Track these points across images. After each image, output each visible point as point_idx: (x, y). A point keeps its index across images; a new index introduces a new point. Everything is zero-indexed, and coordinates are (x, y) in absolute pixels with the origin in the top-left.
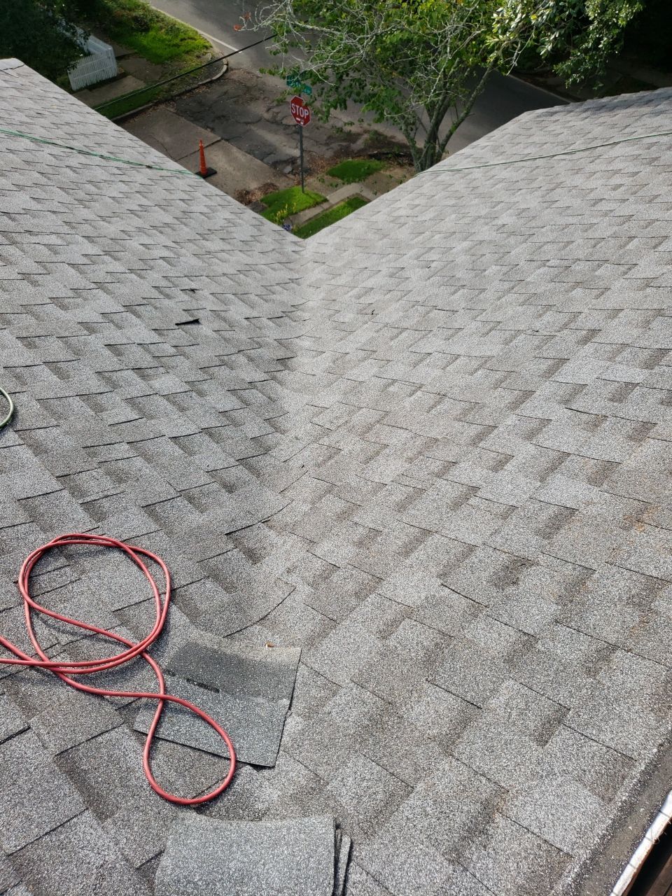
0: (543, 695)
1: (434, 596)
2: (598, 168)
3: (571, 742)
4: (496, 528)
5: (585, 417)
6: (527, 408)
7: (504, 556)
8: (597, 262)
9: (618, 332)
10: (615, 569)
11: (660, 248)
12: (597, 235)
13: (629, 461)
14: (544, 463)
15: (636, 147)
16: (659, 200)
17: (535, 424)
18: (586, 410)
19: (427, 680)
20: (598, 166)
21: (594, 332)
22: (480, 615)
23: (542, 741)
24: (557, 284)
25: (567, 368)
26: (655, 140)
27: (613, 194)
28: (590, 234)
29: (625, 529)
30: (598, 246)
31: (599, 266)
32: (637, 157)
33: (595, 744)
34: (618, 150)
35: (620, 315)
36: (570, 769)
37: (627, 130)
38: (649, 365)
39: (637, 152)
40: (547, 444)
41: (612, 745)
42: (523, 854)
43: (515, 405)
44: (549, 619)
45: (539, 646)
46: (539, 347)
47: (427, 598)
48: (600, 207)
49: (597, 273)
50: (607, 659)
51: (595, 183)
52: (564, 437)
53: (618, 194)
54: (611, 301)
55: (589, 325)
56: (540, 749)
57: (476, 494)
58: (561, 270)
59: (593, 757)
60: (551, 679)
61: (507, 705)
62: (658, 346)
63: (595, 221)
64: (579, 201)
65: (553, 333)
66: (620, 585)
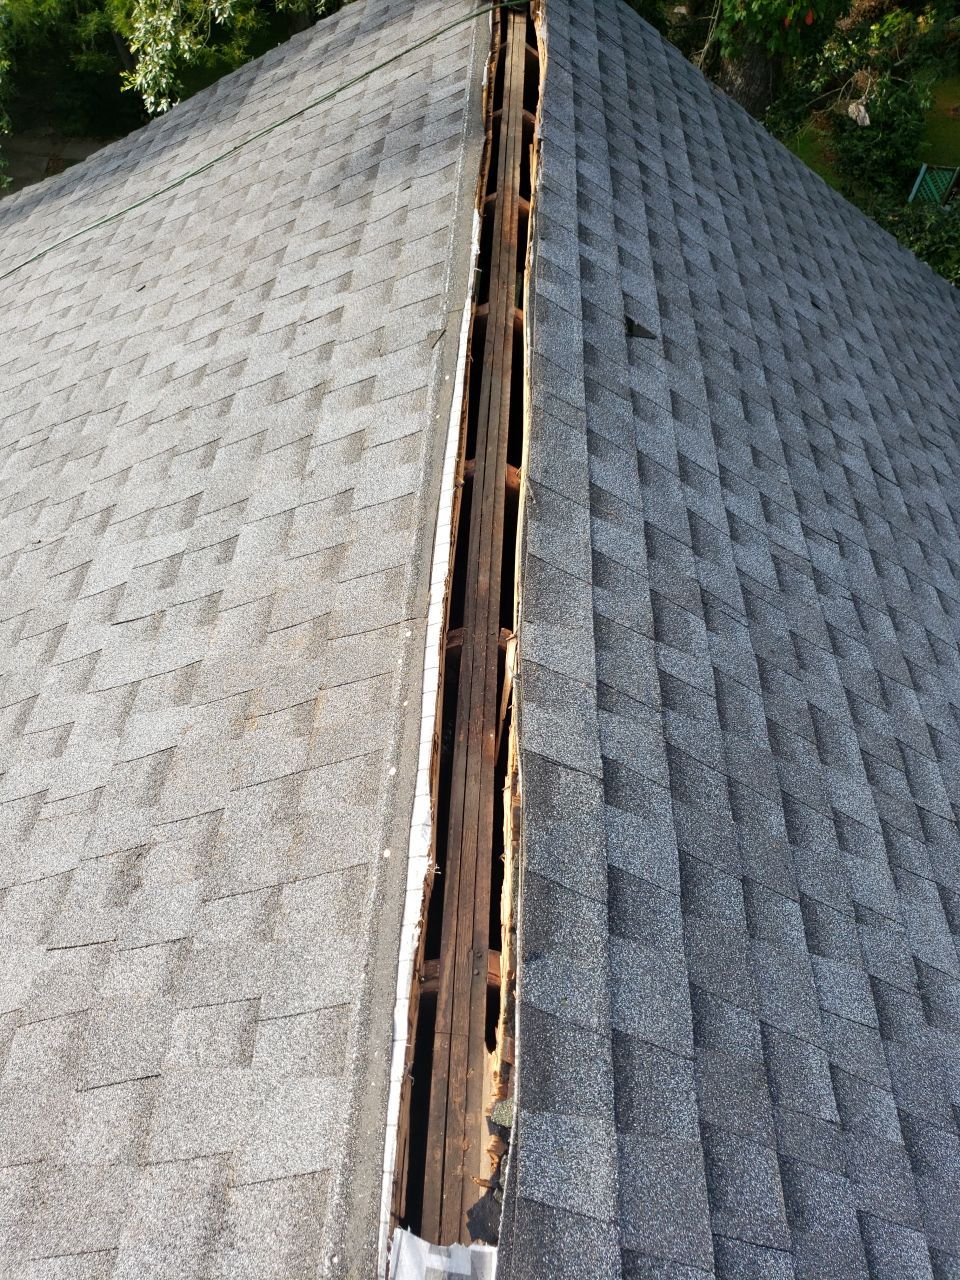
0: (225, 1003)
1: (43, 972)
2: (33, 294)
3: (277, 1036)
4: (89, 829)
5: (139, 625)
6: (67, 650)
7: (112, 859)
8: (78, 419)
9: (137, 496)
10: (244, 792)
11: (145, 372)
12: (66, 383)
13: (210, 653)
14: (114, 708)
15: (67, 253)
16: (121, 311)
17: (84, 664)
18: (138, 615)
19: (77, 1091)
20: (32, 291)
21: (108, 511)
22: (112, 956)
23: (245, 1059)
24: (40, 468)
25: (93, 572)
26: (85, 237)
27: (64, 321)
28: (56, 385)
29: (238, 736)
30: (72, 398)
31: (83, 423)
32: (74, 265)
33: (302, 1017)
34: (48, 263)
35: (131, 475)
36: (289, 1068)
37: (49, 234)
38: (187, 524)
39: (71, 260)
40: (109, 682)
41: (320, 1004)
42: (277, 1214)
43: (50, 653)
44: (194, 904)
45: (197, 946)
46: (49, 562)
47: (34, 982)
48: (53, 346)
49: (83, 433)
50: (278, 906)
51: (37, 315)
52: (125, 663)
53: (71, 320)
54: (114, 461)
55: (100, 505)
56: (248, 1071)
57: (46, 800)
58: (38, 447)
59: (307, 1035)
60: (225, 976)
61: (188, 1048)
62: (189, 494)
63: (56, 366)
64: (26, 346)
65: (60, 536)
66: (257, 807)
